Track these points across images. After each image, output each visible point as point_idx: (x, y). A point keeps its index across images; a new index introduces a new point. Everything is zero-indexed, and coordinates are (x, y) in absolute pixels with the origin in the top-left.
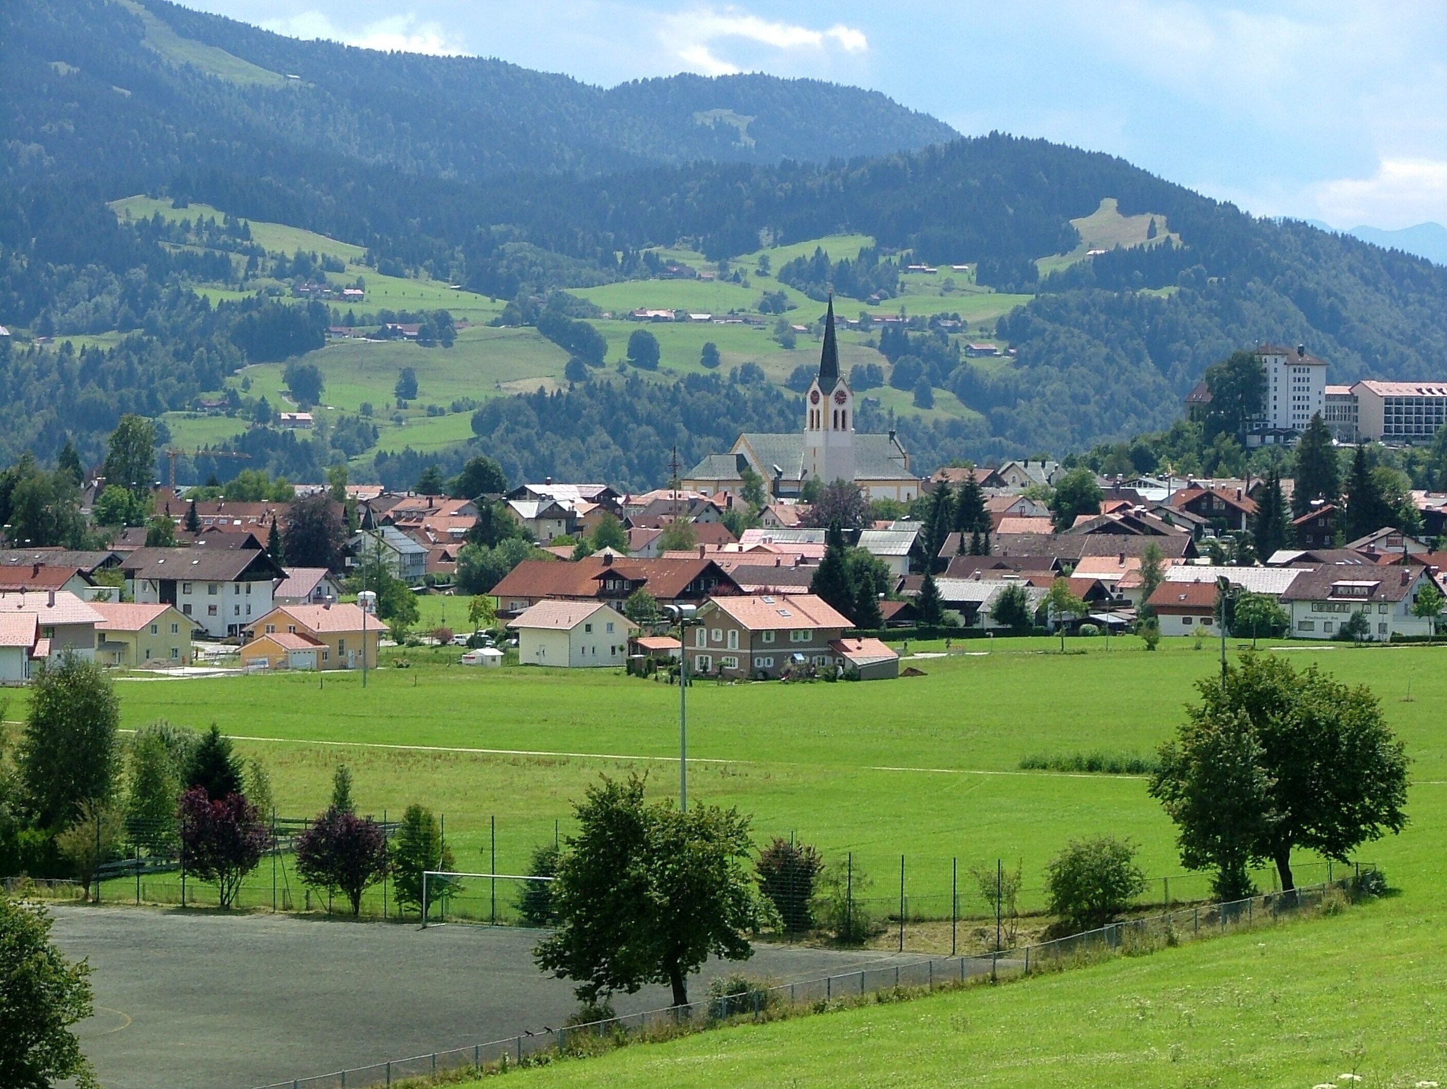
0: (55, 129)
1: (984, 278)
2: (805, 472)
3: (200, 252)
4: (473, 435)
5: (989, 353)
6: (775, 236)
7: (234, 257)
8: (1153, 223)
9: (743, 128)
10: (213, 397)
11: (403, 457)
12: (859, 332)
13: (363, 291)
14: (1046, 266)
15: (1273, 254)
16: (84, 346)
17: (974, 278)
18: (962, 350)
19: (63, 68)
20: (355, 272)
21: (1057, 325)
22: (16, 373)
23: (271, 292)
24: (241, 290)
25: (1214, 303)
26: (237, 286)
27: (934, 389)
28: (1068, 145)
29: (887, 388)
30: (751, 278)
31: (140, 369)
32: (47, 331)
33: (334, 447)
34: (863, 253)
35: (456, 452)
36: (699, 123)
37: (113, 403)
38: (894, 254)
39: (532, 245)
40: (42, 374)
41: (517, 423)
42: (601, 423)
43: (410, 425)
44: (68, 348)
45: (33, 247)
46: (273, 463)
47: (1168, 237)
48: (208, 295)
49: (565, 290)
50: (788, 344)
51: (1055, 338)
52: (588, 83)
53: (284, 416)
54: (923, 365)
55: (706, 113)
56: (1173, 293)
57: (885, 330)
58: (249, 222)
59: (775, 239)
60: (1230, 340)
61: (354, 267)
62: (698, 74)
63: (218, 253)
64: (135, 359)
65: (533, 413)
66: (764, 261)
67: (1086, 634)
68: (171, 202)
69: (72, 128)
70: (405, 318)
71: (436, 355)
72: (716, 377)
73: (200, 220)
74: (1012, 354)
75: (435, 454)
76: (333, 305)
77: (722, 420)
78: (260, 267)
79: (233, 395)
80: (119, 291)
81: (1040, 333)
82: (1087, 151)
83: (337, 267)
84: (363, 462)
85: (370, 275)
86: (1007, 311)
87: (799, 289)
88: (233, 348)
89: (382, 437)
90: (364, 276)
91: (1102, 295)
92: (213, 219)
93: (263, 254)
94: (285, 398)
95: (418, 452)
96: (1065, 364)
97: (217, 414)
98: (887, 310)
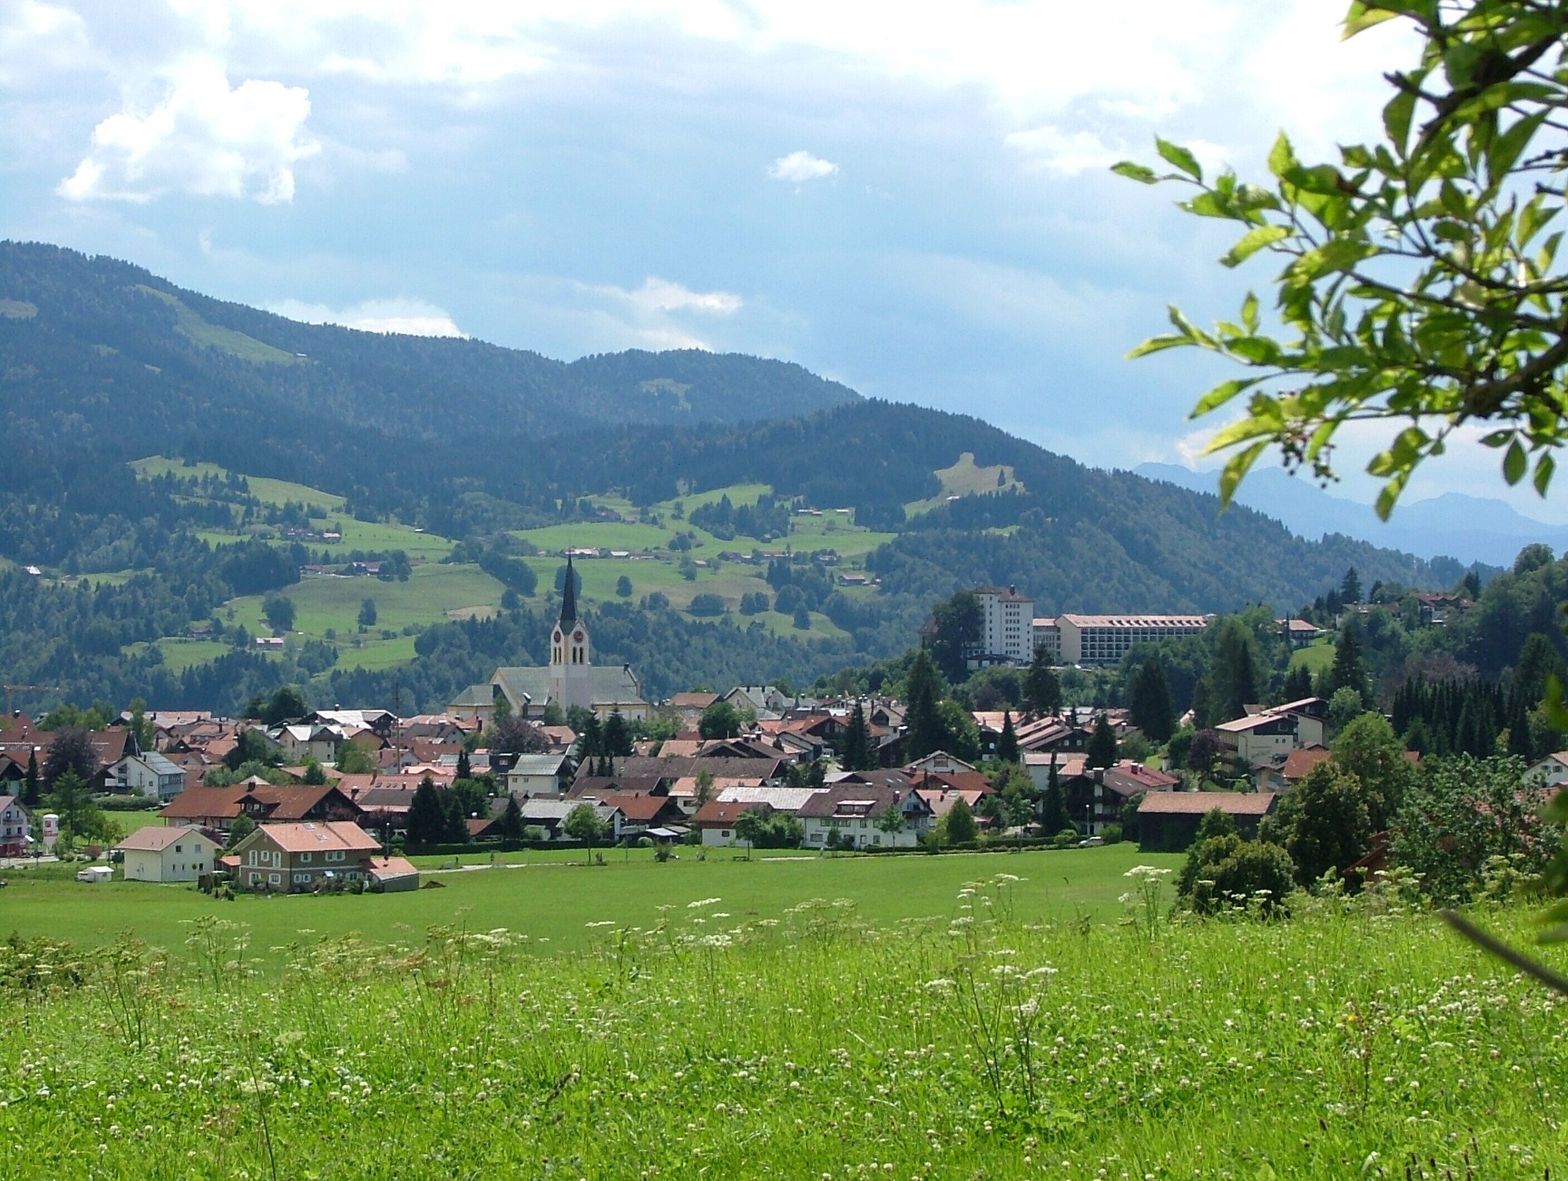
0: (93, 401)
1: (861, 519)
2: (550, 699)
3: (205, 503)
4: (416, 655)
5: (859, 582)
6: (690, 485)
7: (233, 507)
8: (1002, 473)
9: (681, 393)
10: (202, 625)
11: (355, 675)
12: (751, 566)
13: (340, 534)
14: (912, 510)
15: (1101, 499)
16: (98, 583)
17: (853, 520)
18: (836, 580)
19: (105, 350)
20: (335, 518)
21: (917, 559)
22: (41, 606)
23: (263, 536)
24: (239, 534)
25: (1048, 539)
26: (235, 531)
27: (810, 613)
28: (934, 408)
29: (772, 613)
30: (668, 522)
31: (143, 602)
32: (73, 571)
33: (299, 666)
34: (762, 499)
35: (400, 670)
36: (644, 390)
37: (116, 631)
38: (788, 500)
39: (487, 495)
40: (63, 606)
41: (451, 645)
42: (524, 645)
43: (366, 647)
44: (85, 584)
45: (65, 500)
46: (246, 680)
47: (1013, 486)
48: (209, 540)
49: (511, 533)
50: (690, 576)
51: (912, 570)
52: (552, 358)
53: (260, 641)
54: (802, 593)
55: (650, 382)
56: (1014, 532)
57: (772, 564)
58: (247, 478)
59: (690, 489)
60: (1060, 571)
61: (334, 514)
62: (644, 350)
63: (219, 504)
64: (140, 593)
65: (467, 637)
66: (679, 507)
67: (643, 845)
68: (183, 462)
69: (107, 400)
70: (373, 557)
71: (394, 588)
72: (630, 604)
73: (206, 476)
74: (878, 583)
75: (382, 671)
76: (312, 546)
77: (626, 641)
78: (255, 515)
79: (217, 622)
80: (135, 536)
81: (901, 565)
82: (950, 414)
83: (320, 515)
84: (321, 678)
85: (346, 520)
86: (874, 548)
87: (706, 530)
88: (221, 583)
89: (341, 658)
90: (342, 522)
91: (952, 532)
92: (217, 476)
93: (257, 504)
94: (263, 625)
95: (367, 670)
96: (921, 591)
97: (203, 640)
98: (776, 548)
